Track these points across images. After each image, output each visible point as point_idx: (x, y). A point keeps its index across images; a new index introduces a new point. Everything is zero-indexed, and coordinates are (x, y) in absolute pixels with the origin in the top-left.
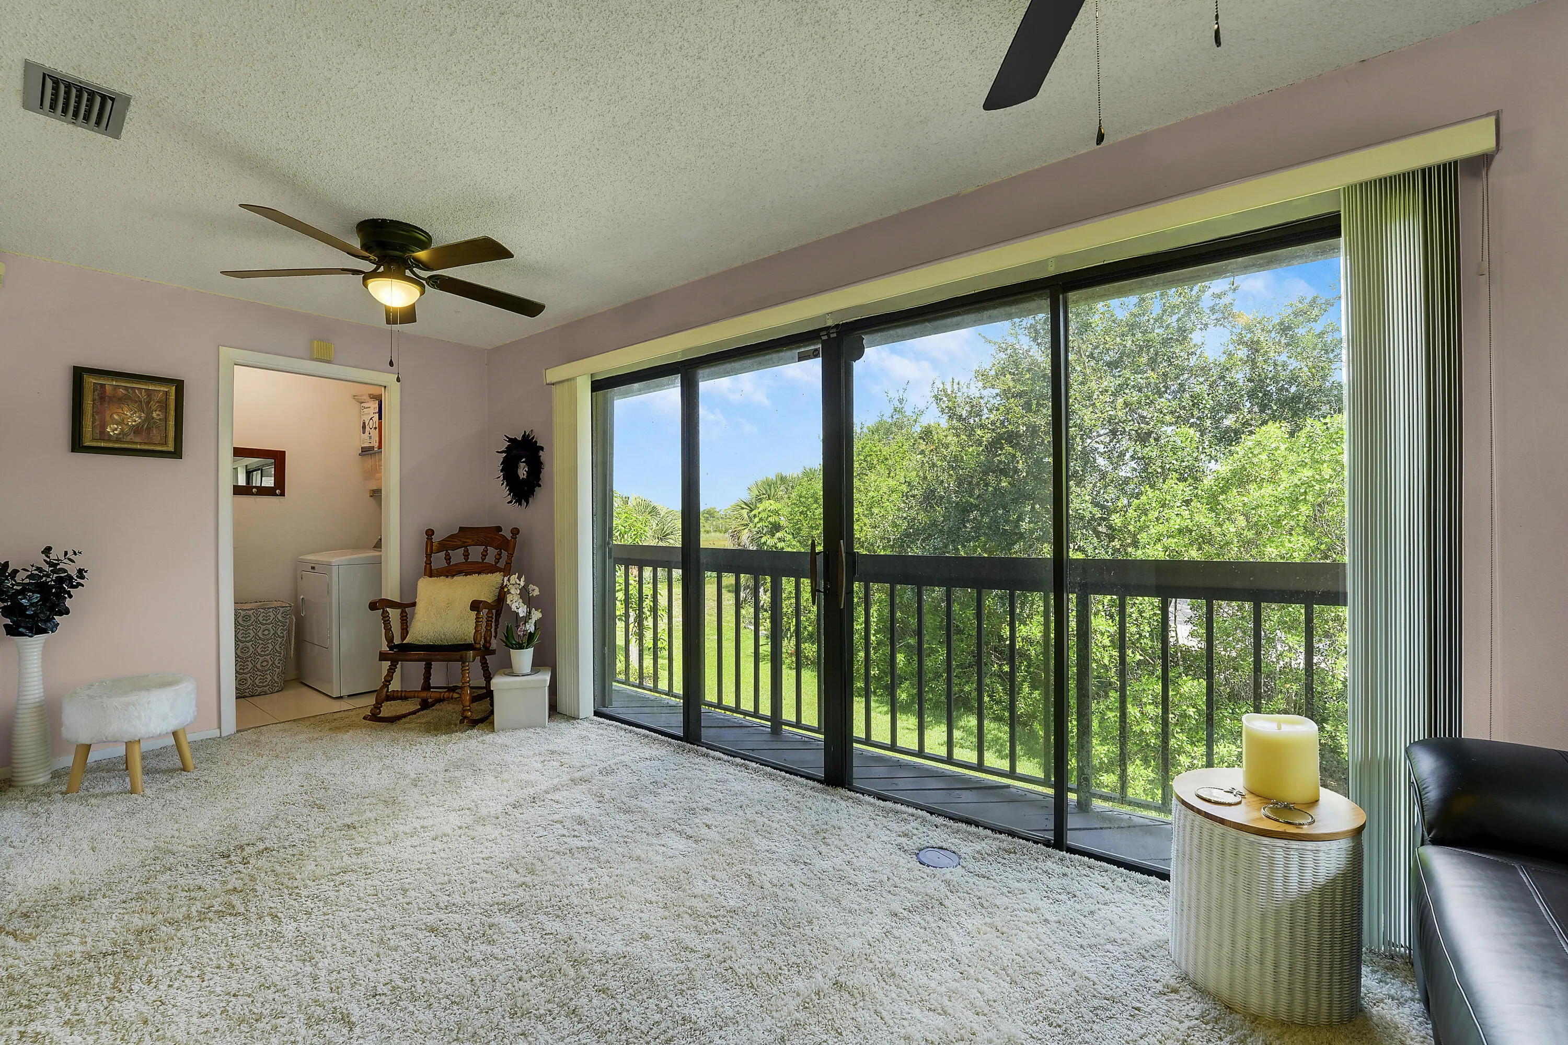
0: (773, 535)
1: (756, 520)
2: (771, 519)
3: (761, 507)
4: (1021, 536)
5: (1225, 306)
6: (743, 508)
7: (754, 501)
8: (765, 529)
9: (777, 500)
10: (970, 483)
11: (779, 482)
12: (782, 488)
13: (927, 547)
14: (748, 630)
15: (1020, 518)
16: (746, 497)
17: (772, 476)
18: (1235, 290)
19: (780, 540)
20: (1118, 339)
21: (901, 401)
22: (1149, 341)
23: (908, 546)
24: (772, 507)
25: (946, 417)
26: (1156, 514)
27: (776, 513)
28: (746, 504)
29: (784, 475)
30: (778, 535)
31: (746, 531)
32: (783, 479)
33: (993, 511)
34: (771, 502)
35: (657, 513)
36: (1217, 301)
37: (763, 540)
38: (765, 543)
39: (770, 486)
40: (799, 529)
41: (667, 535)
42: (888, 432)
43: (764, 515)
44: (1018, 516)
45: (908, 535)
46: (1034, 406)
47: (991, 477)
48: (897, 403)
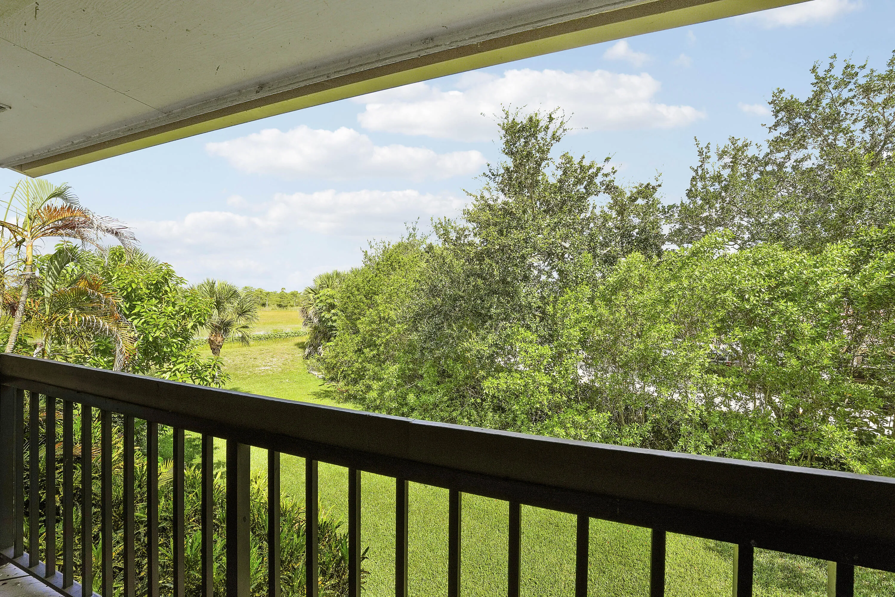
0: (329, 311)
1: (318, 301)
2: (328, 301)
3: (322, 292)
4: (491, 317)
5: (610, 182)
6: (310, 293)
7: (318, 288)
8: (324, 308)
9: (333, 288)
10: (459, 282)
11: (335, 277)
12: (337, 280)
13: (431, 323)
14: (311, 375)
15: (491, 306)
16: (311, 284)
17: (330, 272)
18: (614, 173)
19: (334, 314)
20: (552, 195)
21: (414, 229)
22: (570, 197)
23: (419, 322)
24: (329, 293)
25: (442, 240)
26: (574, 306)
27: (332, 297)
28: (312, 290)
29: (338, 271)
30: (333, 311)
31: (311, 308)
32: (338, 275)
33: (474, 300)
34: (329, 289)
35: (238, 296)
36: (605, 178)
37: (322, 315)
38: (323, 317)
39: (328, 278)
40: (347, 308)
41: (244, 312)
42: (406, 248)
43: (323, 298)
44: (490, 305)
45: (418, 315)
46: (505, 233)
47: (472, 279)
48: (411, 230)
